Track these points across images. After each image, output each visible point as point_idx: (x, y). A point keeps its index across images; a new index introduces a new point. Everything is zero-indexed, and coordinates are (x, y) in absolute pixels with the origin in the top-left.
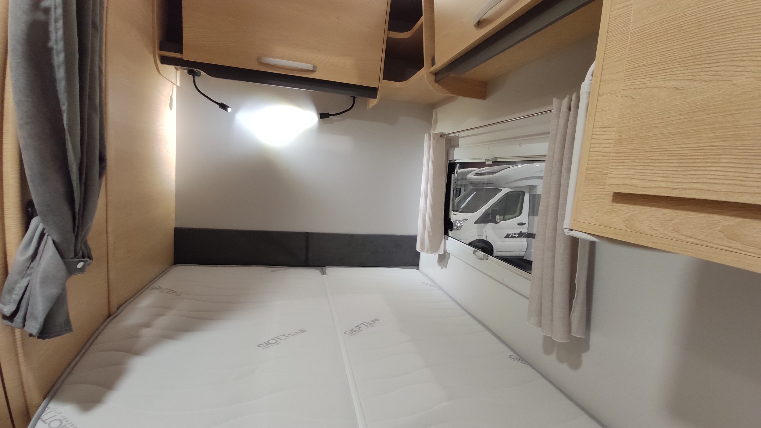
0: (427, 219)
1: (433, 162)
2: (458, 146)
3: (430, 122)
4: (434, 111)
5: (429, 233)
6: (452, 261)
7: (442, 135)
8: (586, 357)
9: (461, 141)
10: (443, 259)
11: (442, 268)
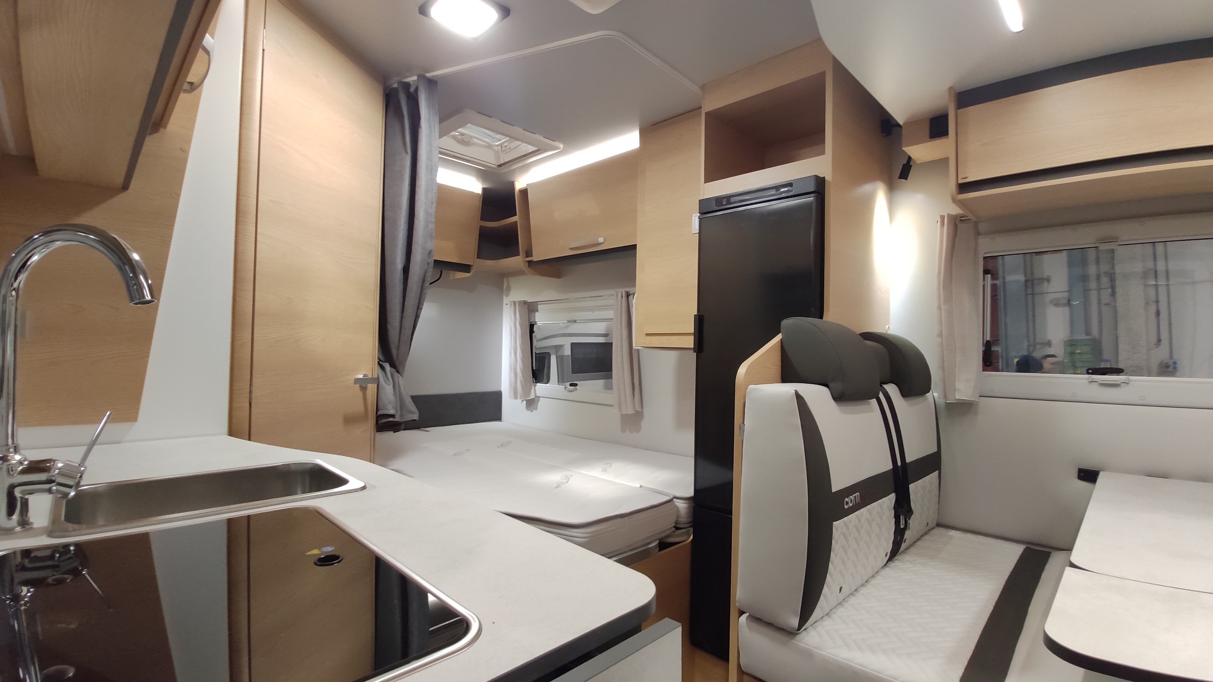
0: (519, 371)
1: (520, 324)
2: (538, 311)
3: (502, 288)
4: (505, 280)
5: (521, 382)
6: (542, 403)
7: (525, 303)
8: (644, 423)
9: (539, 307)
10: (531, 404)
11: (532, 411)
